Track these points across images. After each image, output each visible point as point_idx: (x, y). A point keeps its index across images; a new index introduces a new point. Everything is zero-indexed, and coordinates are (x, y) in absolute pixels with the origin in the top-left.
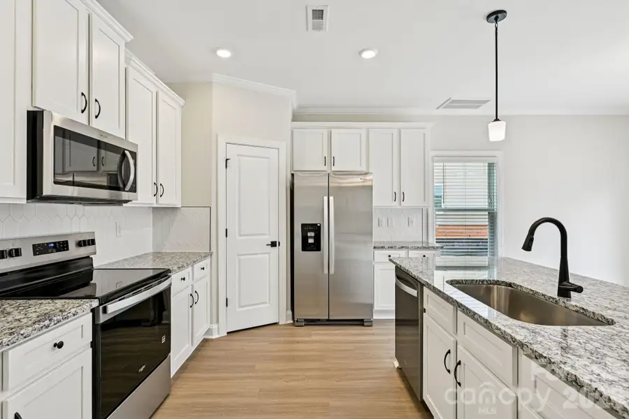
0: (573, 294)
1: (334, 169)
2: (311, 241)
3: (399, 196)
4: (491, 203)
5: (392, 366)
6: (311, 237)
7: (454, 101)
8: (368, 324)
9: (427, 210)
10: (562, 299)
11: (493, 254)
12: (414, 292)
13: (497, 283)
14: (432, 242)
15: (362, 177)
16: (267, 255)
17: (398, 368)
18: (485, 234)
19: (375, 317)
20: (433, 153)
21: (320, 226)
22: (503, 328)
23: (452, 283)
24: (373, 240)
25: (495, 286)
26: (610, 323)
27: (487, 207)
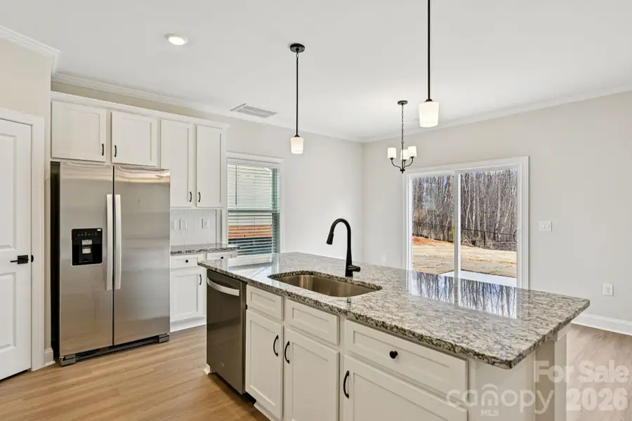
0: (354, 273)
1: (115, 160)
2: (87, 251)
3: (194, 196)
4: (274, 205)
5: (202, 374)
6: (86, 246)
7: (248, 107)
8: (163, 339)
9: (221, 211)
10: (349, 278)
11: (276, 251)
12: (236, 292)
13: (303, 273)
14: (225, 243)
15: (159, 174)
16: (10, 277)
17: (209, 374)
18: (270, 233)
19: (172, 330)
20: (229, 154)
21: (101, 233)
22: (330, 304)
23: (274, 277)
24: (170, 245)
25: (302, 276)
26: (379, 288)
27: (271, 209)
